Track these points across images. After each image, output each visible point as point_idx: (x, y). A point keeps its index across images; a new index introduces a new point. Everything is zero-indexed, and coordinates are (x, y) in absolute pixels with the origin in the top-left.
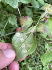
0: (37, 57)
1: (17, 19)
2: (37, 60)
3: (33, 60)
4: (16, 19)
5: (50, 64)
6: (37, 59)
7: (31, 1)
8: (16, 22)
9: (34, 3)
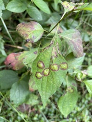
0: (50, 110)
1: (4, 41)
2: (49, 114)
3: (43, 116)
4: (1, 41)
5: (73, 119)
6: (51, 112)
7: (26, 9)
8: (3, 48)
9: (33, 13)
